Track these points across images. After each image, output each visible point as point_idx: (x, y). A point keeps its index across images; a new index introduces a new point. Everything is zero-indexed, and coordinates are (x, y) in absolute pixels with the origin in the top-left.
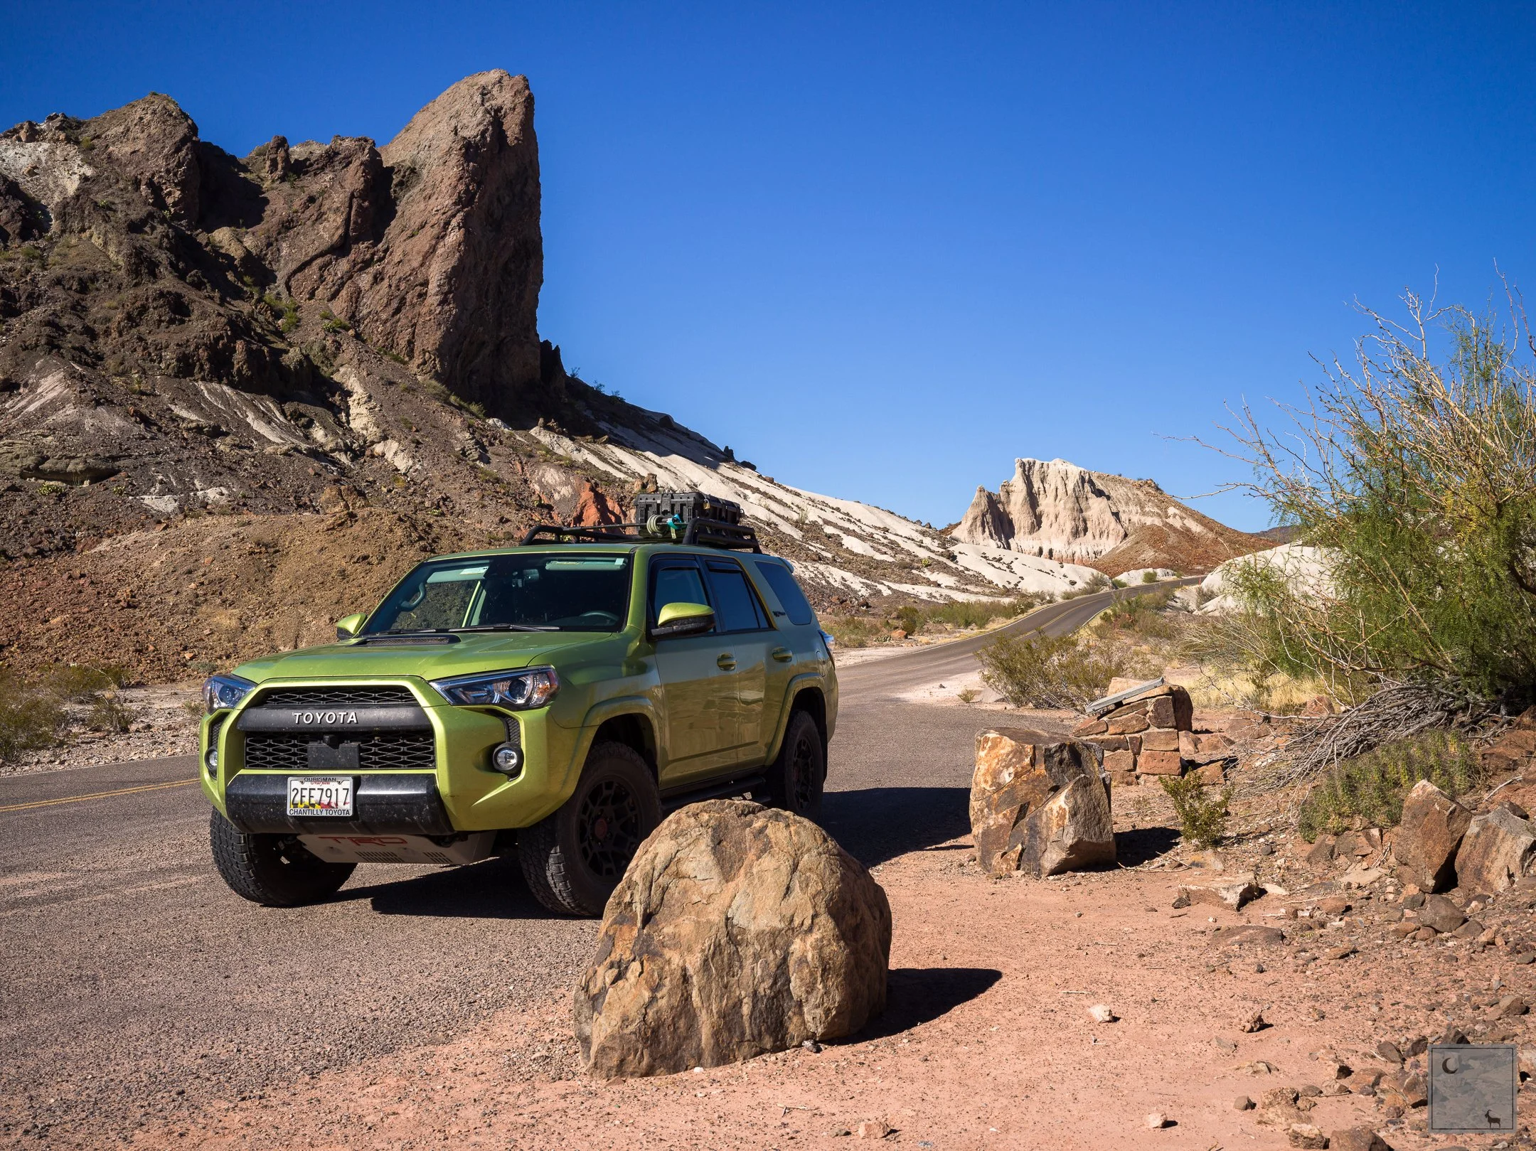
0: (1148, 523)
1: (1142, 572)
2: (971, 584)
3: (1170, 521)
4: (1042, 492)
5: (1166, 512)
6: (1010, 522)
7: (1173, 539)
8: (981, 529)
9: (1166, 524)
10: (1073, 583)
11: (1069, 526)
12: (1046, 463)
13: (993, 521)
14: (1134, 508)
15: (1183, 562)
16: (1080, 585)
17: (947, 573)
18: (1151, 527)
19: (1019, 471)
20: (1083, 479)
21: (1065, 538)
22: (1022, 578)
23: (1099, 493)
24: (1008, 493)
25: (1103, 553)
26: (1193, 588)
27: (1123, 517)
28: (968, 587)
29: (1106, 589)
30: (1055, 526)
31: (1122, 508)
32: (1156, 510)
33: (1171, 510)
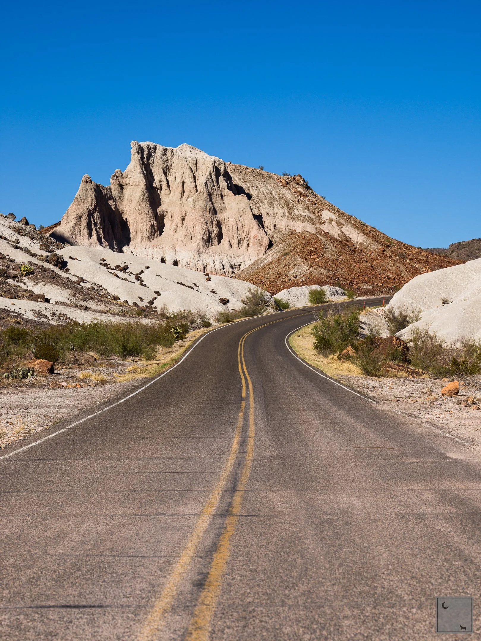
0: (298, 230)
1: (306, 290)
2: (91, 299)
3: (326, 227)
4: (164, 187)
5: (320, 216)
6: (124, 225)
7: (330, 251)
8: (86, 231)
9: (321, 231)
10: (225, 302)
11: (199, 232)
12: (169, 148)
13: (103, 222)
14: (280, 211)
15: (345, 279)
16: (235, 305)
17: (57, 284)
18: (303, 235)
19: (135, 157)
20: (217, 170)
21: (194, 246)
22: (158, 293)
23: (237, 190)
24: (121, 186)
25: (242, 267)
26: (379, 310)
27: (267, 221)
28: (88, 304)
29: (270, 311)
30: (181, 232)
31: (264, 210)
32: (307, 213)
33: (326, 215)
